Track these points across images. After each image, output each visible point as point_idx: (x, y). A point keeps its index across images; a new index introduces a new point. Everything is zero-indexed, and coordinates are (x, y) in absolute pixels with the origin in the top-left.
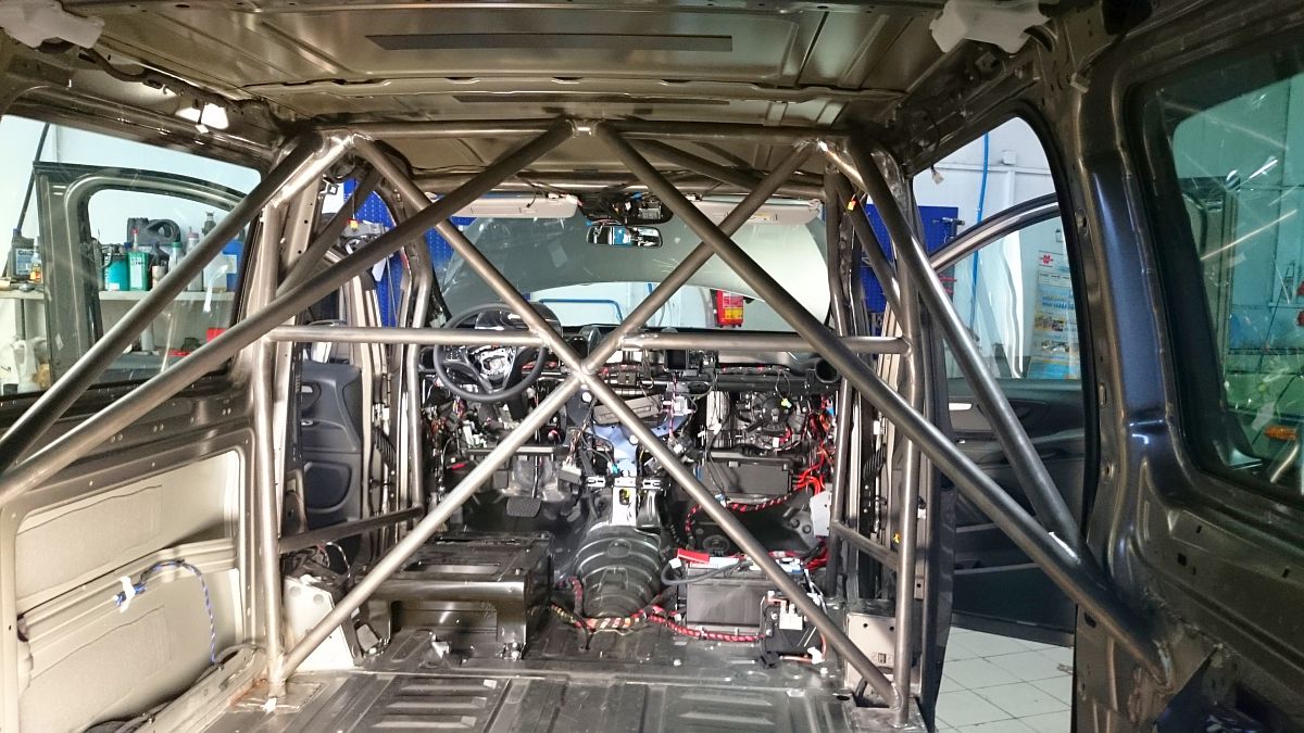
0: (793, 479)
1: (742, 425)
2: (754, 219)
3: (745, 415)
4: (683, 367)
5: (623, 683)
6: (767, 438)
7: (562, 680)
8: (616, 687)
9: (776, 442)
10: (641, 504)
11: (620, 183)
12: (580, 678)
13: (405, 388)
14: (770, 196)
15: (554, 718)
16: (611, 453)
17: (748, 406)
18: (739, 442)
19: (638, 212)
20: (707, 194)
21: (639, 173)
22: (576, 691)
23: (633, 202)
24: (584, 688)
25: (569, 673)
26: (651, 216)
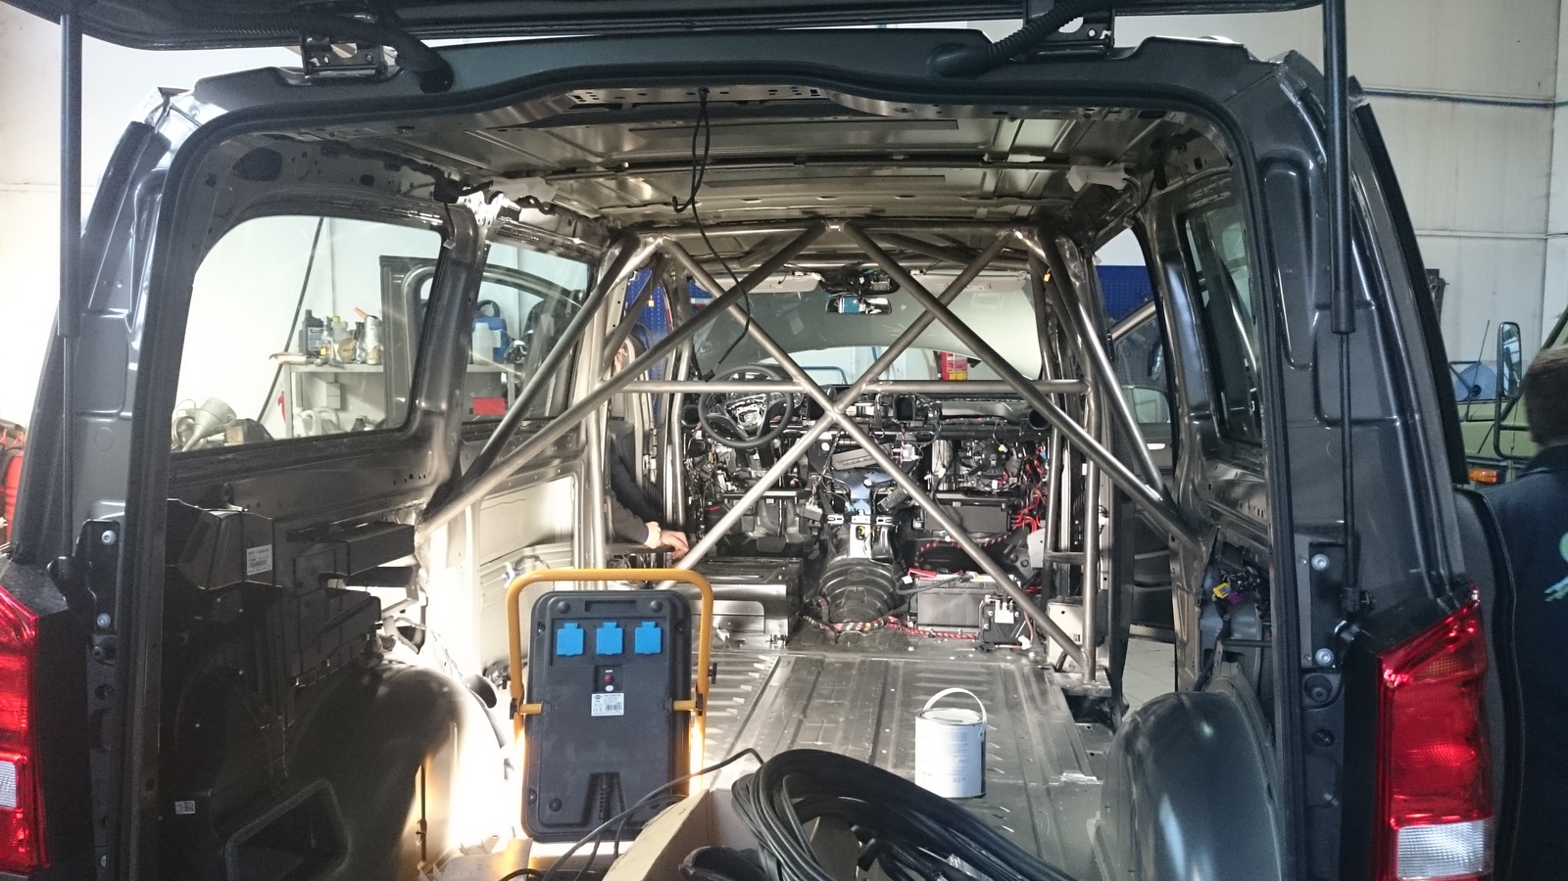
0: (1012, 519)
1: (964, 471)
2: (969, 289)
3: (966, 461)
4: (911, 419)
5: (868, 660)
6: (987, 481)
7: (820, 657)
8: (863, 662)
9: (995, 484)
10: (875, 539)
11: (856, 262)
12: (832, 657)
13: (670, 442)
14: (982, 269)
15: (817, 677)
16: (848, 495)
17: (969, 454)
18: (961, 485)
19: (870, 285)
20: (930, 268)
21: (871, 254)
22: (831, 664)
23: (866, 277)
24: (837, 662)
25: (825, 653)
26: (881, 288)
